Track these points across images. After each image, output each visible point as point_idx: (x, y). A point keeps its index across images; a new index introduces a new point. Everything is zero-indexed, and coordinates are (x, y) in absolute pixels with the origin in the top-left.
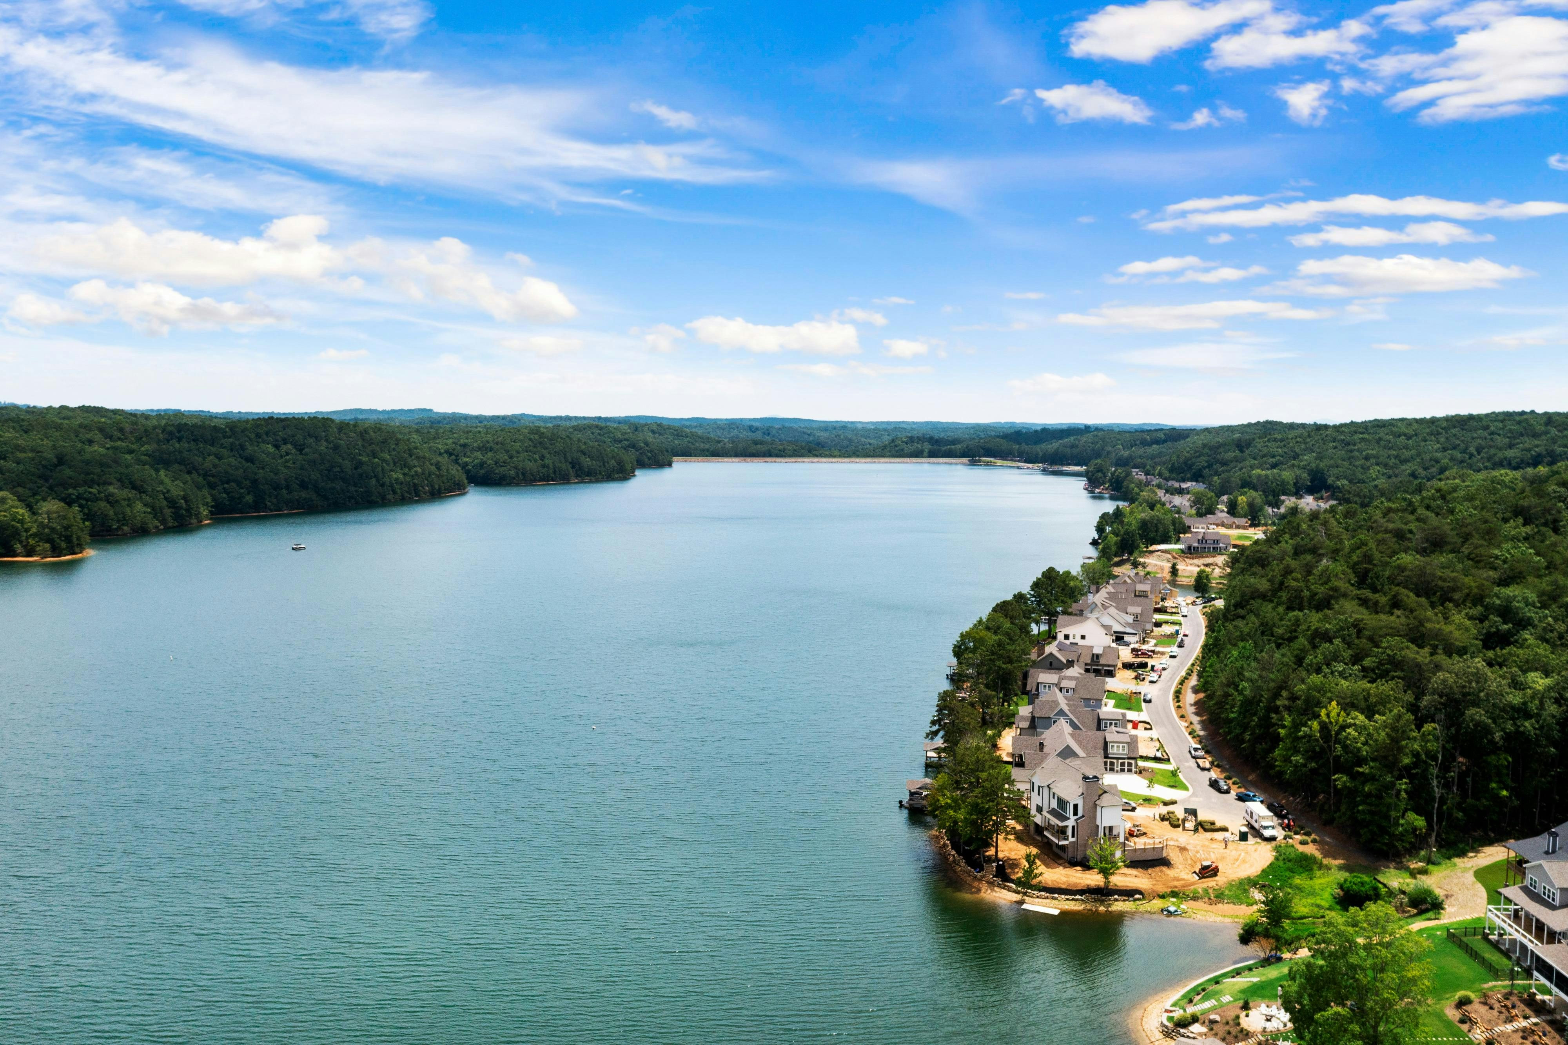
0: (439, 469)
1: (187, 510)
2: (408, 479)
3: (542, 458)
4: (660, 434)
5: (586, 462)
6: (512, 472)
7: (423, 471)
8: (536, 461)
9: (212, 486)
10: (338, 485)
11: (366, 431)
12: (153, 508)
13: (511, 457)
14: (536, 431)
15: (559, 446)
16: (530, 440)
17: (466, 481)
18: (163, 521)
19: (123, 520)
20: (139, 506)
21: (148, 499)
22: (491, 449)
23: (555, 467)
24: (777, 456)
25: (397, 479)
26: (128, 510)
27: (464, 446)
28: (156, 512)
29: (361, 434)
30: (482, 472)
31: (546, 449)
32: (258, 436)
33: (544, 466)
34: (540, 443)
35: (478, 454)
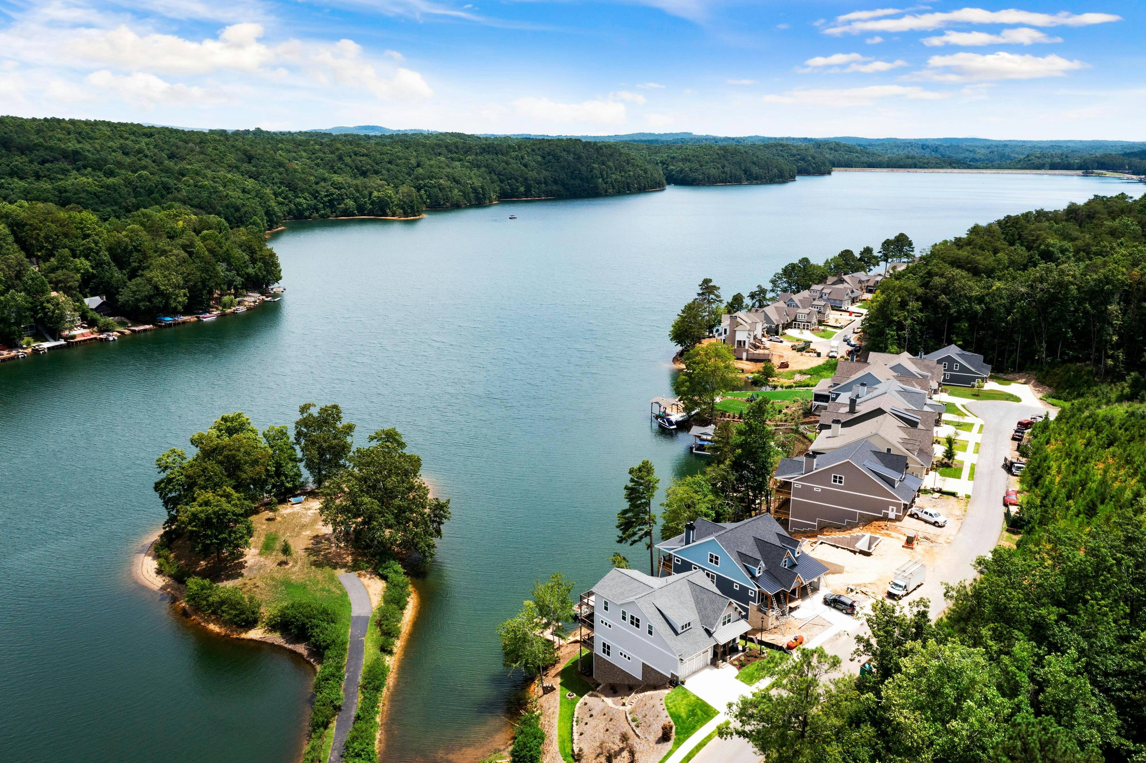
0: (646, 173)
1: (483, 195)
2: (623, 179)
3: (723, 167)
4: (836, 151)
5: (755, 170)
6: (701, 176)
7: (634, 174)
8: (718, 168)
9: (502, 181)
10: (577, 182)
11: (601, 148)
12: (464, 193)
13: (701, 166)
14: (724, 149)
15: (737, 158)
16: (718, 154)
17: (665, 182)
18: (469, 201)
19: (447, 199)
20: (456, 191)
21: (462, 187)
22: (689, 161)
23: (731, 173)
24: (920, 168)
25: (616, 180)
26: (449, 193)
27: (673, 158)
28: (465, 195)
29: (597, 149)
30: (682, 176)
31: (727, 160)
32: (533, 150)
33: (723, 172)
34: (724, 156)
35: (680, 164)
